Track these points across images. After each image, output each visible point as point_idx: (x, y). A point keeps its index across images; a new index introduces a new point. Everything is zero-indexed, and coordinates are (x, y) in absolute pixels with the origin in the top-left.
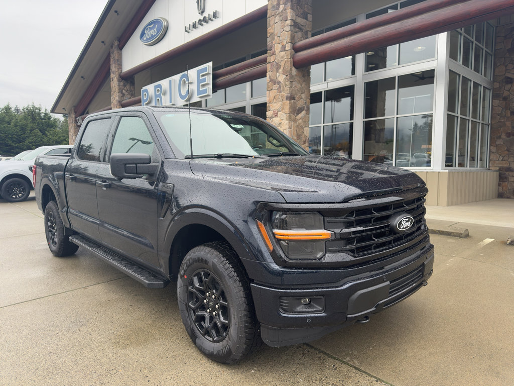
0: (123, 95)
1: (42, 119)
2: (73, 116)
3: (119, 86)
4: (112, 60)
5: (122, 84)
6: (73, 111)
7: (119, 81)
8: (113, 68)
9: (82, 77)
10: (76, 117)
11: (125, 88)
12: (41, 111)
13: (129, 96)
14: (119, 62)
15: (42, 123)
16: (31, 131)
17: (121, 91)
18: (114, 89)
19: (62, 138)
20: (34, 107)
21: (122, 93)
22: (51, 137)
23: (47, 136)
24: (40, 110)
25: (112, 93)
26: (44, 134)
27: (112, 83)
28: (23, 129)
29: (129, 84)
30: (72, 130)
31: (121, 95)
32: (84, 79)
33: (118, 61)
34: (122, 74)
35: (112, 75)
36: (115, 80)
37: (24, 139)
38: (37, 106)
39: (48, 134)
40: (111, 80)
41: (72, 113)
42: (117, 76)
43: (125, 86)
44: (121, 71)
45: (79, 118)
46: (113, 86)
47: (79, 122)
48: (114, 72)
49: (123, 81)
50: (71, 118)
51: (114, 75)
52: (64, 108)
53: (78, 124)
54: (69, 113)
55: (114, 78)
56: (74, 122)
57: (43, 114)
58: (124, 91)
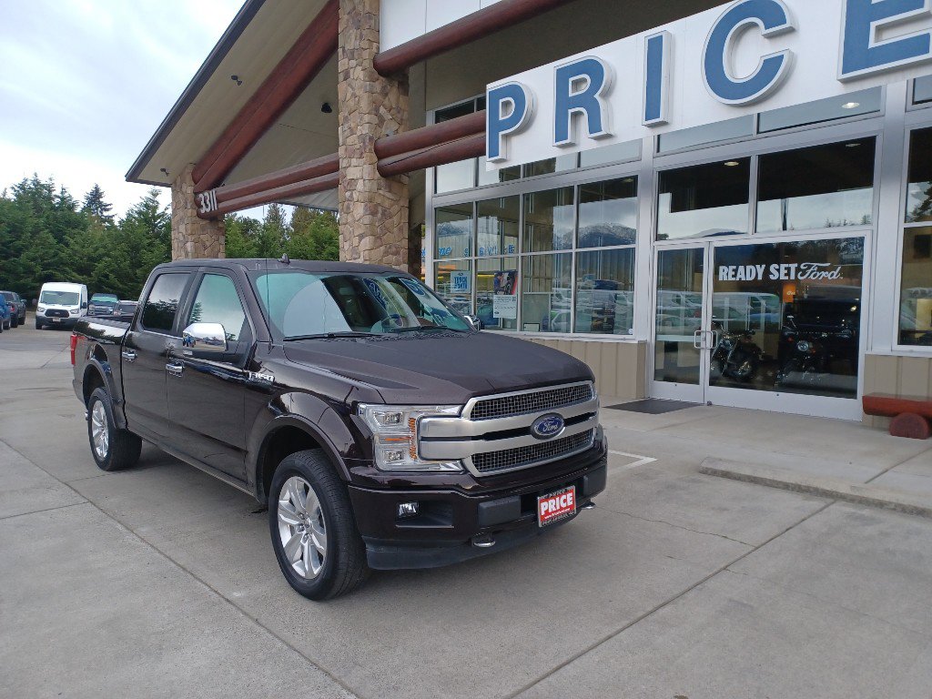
0: (382, 121)
1: (53, 208)
2: (190, 190)
3: (371, 92)
4: (344, 18)
5: (378, 86)
6: (189, 178)
7: (371, 79)
8: (349, 39)
9: (235, 78)
11: (386, 102)
12: (54, 193)
13: (394, 126)
14: (373, 22)
15: (55, 218)
17: (374, 109)
18: (352, 103)
20: (36, 183)
21: (377, 114)
22: (77, 247)
23: (67, 245)
25: (341, 116)
26: (60, 240)
27: (342, 87)
28: (16, 229)
29: (395, 90)
30: (182, 228)
31: (376, 120)
32: (240, 83)
33: (370, 18)
34: (380, 60)
35: (343, 63)
36: (358, 74)
37: (18, 252)
38: (43, 180)
39: (71, 241)
40: (341, 77)
41: (183, 181)
43: (386, 95)
44: (378, 48)
45: (206, 194)
46: (349, 95)
47: (207, 206)
48: (352, 53)
49: (381, 78)
50: (180, 195)
51: (353, 63)
52: (163, 170)
53: (203, 211)
54: (175, 182)
55: (352, 71)
56: (189, 206)
57: (57, 200)
58: (382, 110)
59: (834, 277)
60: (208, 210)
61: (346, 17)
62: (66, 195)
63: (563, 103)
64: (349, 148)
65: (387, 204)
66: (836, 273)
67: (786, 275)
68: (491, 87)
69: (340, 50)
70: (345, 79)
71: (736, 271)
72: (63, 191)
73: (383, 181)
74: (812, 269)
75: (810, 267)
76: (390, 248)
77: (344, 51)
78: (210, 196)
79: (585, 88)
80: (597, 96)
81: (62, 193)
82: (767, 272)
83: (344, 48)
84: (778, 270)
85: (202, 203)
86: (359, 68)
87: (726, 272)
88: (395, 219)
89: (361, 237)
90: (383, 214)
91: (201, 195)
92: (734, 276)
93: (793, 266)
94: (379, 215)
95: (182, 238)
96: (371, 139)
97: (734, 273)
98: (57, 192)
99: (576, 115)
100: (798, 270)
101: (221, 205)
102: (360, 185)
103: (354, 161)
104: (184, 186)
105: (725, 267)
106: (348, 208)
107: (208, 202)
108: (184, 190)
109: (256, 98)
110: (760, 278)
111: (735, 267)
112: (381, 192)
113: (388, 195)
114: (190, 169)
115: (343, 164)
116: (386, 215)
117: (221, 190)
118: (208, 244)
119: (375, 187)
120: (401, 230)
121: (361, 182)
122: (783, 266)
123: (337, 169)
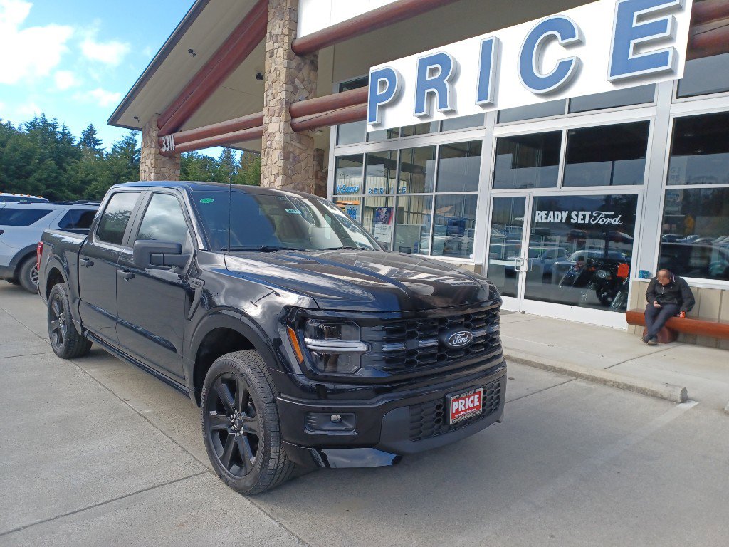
0: (296, 89)
1: (56, 141)
2: (155, 134)
3: (289, 68)
4: (272, 11)
5: (294, 64)
6: (154, 125)
7: (289, 58)
8: (276, 27)
9: (191, 51)
10: (159, 136)
11: (300, 75)
12: (57, 130)
13: (306, 94)
15: (57, 149)
16: (41, 160)
17: (290, 80)
18: (274, 75)
19: (91, 177)
20: (44, 121)
21: (292, 84)
22: (72, 173)
23: (65, 170)
24: (54, 128)
25: (266, 84)
26: (61, 167)
27: (268, 62)
28: (27, 156)
29: (307, 67)
30: (148, 162)
31: (292, 89)
32: (194, 55)
33: (290, 12)
34: (296, 43)
35: (269, 45)
36: (280, 53)
37: (29, 174)
38: (50, 119)
39: (69, 168)
40: (268, 55)
41: (151, 127)
42: (286, 46)
43: (300, 70)
44: (296, 35)
45: (167, 137)
46: (273, 69)
47: (167, 146)
48: (277, 38)
49: (297, 57)
50: (148, 137)
51: (276, 45)
52: (136, 118)
53: (164, 150)
54: (145, 127)
55: (275, 51)
56: (154, 146)
57: (60, 135)
58: (297, 81)
59: (616, 223)
60: (168, 150)
61: (273, 10)
62: (66, 132)
63: (422, 84)
64: (271, 109)
65: (297, 152)
66: (617, 220)
67: (582, 219)
68: (373, 69)
69: (268, 35)
70: (270, 57)
71: (547, 215)
72: (65, 128)
73: (295, 135)
74: (600, 216)
75: (599, 214)
76: (298, 185)
77: (270, 36)
78: (169, 139)
79: (438, 75)
80: (445, 81)
81: (63, 130)
82: (569, 217)
83: (270, 33)
84: (577, 216)
85: (164, 145)
86: (281, 49)
87: (540, 216)
88: (303, 164)
89: (276, 176)
90: (294, 159)
91: (163, 138)
92: (546, 219)
93: (588, 213)
94: (291, 160)
95: (147, 170)
96: (287, 103)
97: (545, 216)
98: (60, 129)
99: (431, 95)
100: (591, 216)
101: (177, 146)
102: (277, 137)
103: (274, 119)
104: (151, 131)
105: (540, 212)
106: (268, 153)
107: (168, 143)
108: (151, 133)
109: (206, 67)
110: (564, 221)
111: (547, 212)
112: (293, 143)
113: (298, 145)
114: (155, 119)
115: (266, 120)
116: (296, 160)
117: (177, 135)
118: (167, 175)
119: (289, 139)
120: (307, 172)
121: (278, 134)
122: (581, 213)
123: (262, 124)
